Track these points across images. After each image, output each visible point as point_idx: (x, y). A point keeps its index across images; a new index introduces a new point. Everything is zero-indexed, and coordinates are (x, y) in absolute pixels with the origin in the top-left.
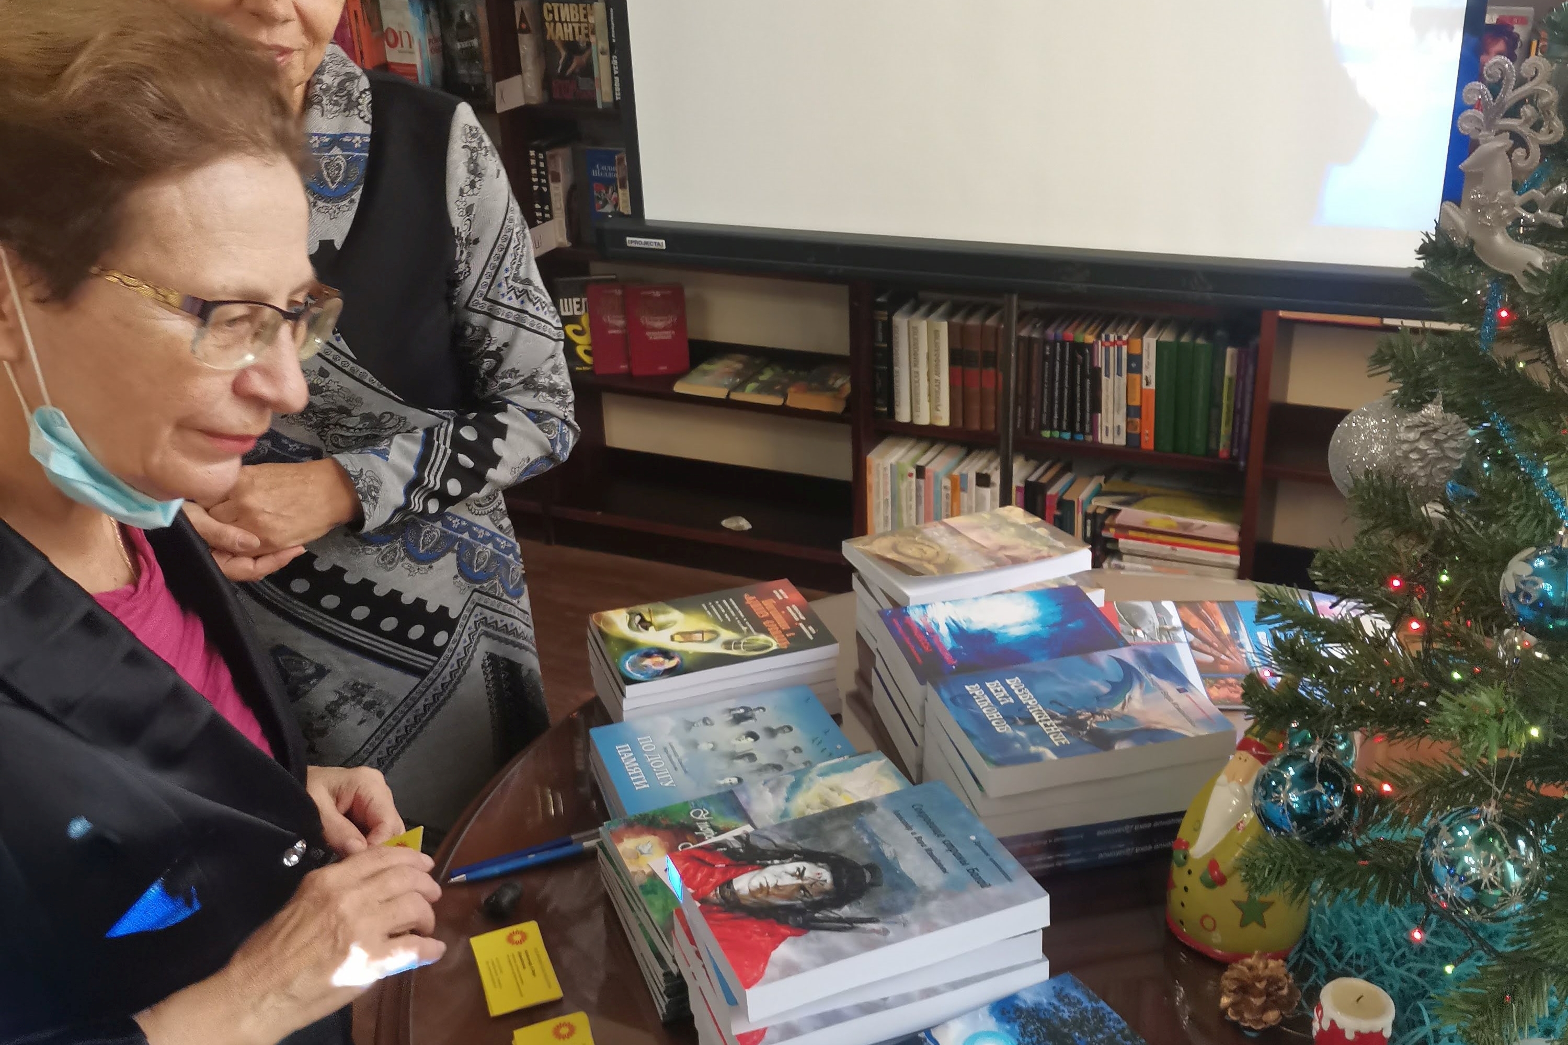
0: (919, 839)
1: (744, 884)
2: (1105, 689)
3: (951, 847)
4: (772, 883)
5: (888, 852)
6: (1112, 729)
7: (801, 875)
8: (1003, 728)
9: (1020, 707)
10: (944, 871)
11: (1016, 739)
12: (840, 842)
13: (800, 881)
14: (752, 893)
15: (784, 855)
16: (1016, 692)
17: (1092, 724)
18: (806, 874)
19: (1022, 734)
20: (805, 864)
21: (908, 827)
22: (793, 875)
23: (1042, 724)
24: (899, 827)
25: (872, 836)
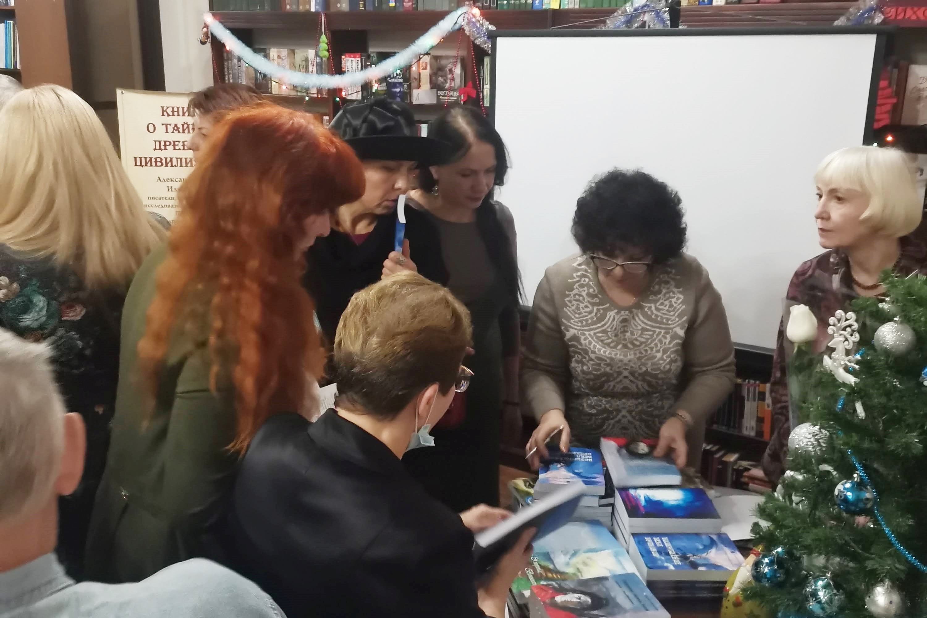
0: (624, 592)
1: (559, 599)
2: (701, 547)
3: (636, 596)
4: (569, 600)
5: (613, 594)
6: (699, 562)
7: (580, 598)
8: (656, 555)
9: (665, 548)
10: (633, 603)
11: (660, 560)
12: (595, 589)
13: (579, 601)
14: (562, 602)
15: (574, 591)
16: (665, 543)
17: (692, 559)
18: (582, 598)
19: (663, 558)
20: (582, 595)
21: (621, 588)
22: (577, 598)
23: (672, 556)
24: (616, 586)
25: (607, 589)
